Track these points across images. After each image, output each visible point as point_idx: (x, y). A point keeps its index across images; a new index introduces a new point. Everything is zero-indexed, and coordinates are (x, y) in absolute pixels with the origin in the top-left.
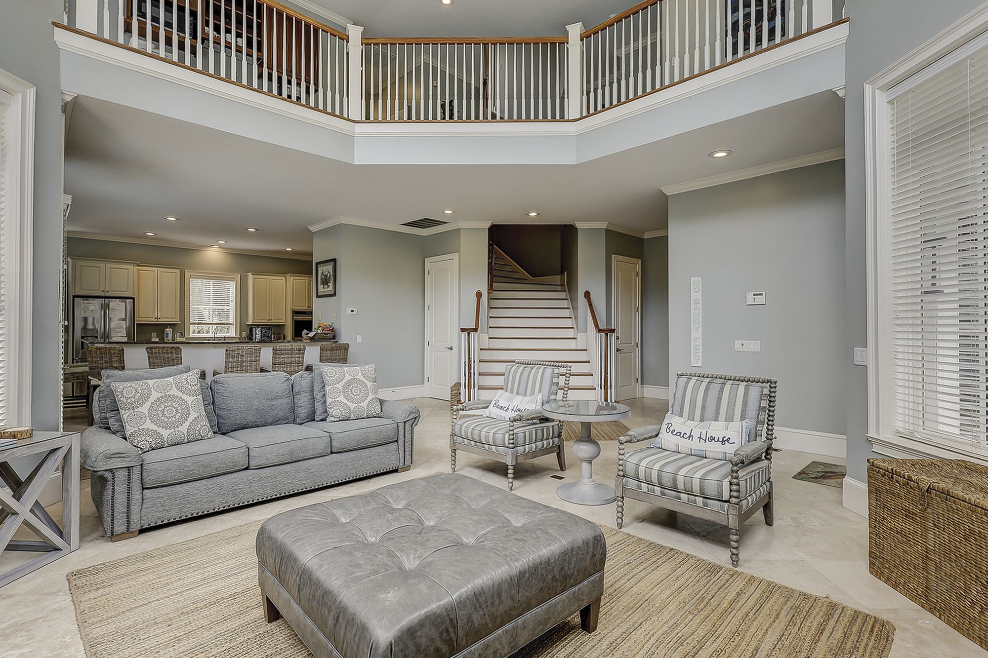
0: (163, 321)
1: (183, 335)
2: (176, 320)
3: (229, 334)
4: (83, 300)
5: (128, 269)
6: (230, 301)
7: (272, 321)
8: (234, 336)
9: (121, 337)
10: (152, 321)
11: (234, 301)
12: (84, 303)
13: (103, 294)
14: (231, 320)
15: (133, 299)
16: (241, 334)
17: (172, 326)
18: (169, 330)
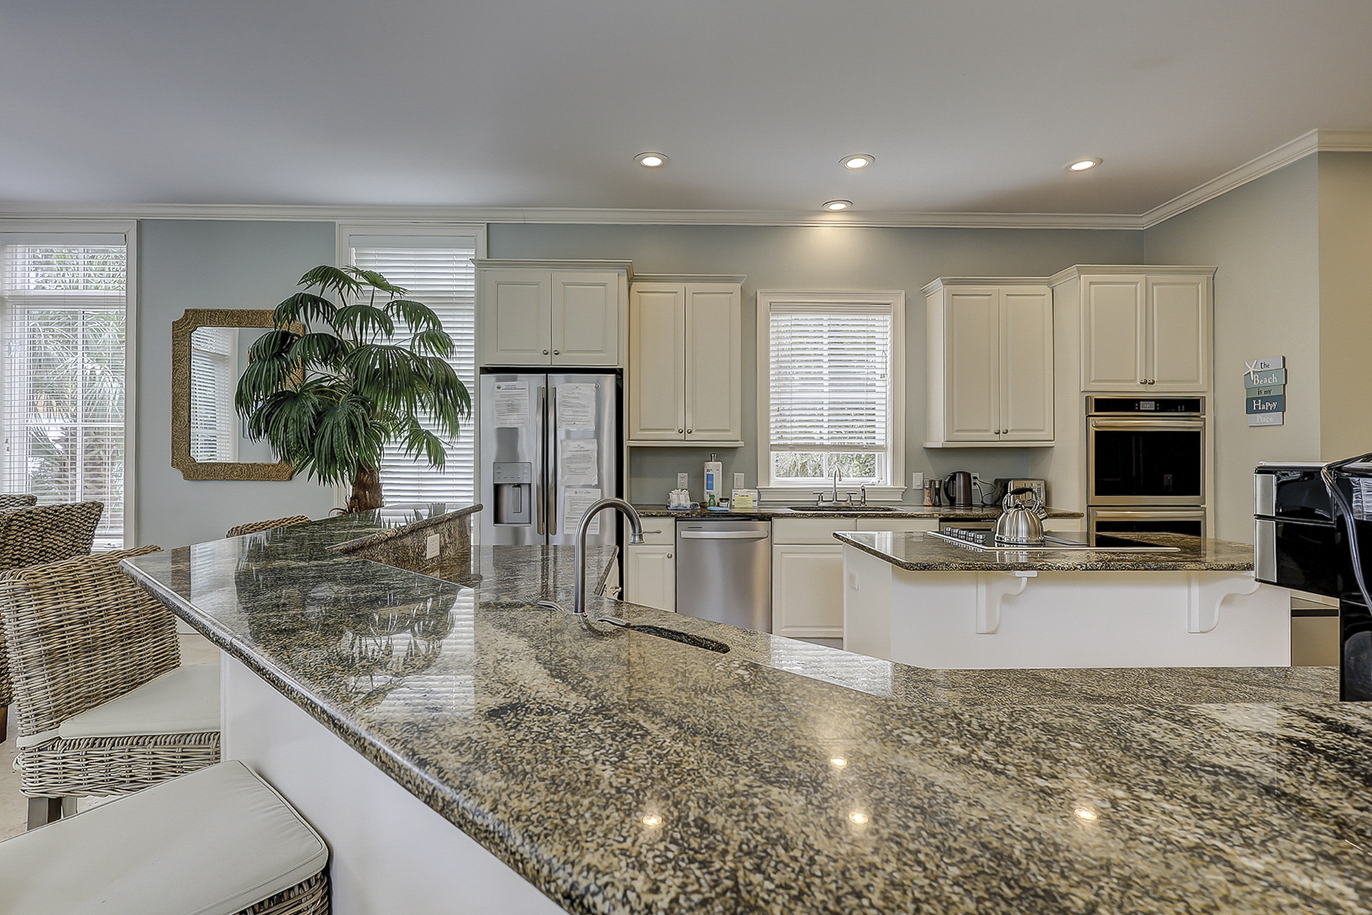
0: (699, 438)
1: (752, 483)
2: (730, 436)
3: (873, 480)
4: (498, 380)
5: (604, 285)
6: (878, 377)
7: (1010, 436)
8: (889, 484)
9: (584, 486)
10: (671, 437)
11: (888, 377)
12: (499, 388)
13: (545, 362)
14: (882, 435)
15: (618, 373)
16: (907, 479)
17: (724, 453)
18: (714, 467)
